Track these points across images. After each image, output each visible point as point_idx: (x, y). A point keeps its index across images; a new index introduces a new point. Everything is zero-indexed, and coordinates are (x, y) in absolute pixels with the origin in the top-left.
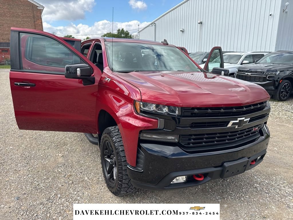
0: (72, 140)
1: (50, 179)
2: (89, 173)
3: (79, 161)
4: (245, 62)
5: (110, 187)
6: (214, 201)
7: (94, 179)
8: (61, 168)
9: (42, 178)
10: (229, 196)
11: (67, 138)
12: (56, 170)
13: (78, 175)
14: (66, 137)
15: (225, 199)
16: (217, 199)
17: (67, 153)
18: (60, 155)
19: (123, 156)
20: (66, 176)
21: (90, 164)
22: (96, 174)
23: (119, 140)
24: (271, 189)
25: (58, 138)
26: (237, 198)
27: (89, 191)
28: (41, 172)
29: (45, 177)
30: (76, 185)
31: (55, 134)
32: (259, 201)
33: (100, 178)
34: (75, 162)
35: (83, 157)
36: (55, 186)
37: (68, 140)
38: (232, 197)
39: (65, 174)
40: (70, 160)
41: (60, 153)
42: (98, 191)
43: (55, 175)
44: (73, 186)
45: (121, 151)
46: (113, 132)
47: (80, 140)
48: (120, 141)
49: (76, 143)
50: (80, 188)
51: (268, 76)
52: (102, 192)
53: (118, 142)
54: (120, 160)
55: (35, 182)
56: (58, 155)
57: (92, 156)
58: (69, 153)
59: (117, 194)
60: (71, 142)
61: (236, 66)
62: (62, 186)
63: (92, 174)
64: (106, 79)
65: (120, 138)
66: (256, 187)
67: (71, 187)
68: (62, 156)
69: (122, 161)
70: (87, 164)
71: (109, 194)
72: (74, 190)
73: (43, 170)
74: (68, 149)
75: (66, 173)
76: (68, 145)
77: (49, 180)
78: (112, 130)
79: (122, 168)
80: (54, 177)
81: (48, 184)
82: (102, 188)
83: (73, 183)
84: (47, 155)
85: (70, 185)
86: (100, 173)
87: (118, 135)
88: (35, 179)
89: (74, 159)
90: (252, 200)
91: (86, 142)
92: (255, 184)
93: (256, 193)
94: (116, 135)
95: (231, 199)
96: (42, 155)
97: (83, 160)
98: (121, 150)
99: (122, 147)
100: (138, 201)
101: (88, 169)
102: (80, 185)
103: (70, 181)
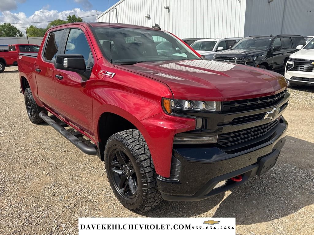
0: (54, 152)
1: (43, 205)
2: (91, 190)
3: (73, 177)
4: (219, 48)
5: (127, 204)
6: (241, 199)
7: (100, 197)
8: (53, 190)
9: (31, 206)
10: (254, 191)
11: (45, 151)
12: (47, 193)
13: (78, 195)
14: (43, 149)
15: (251, 195)
16: (244, 196)
17: (53, 169)
18: (44, 172)
19: (147, 166)
20: (64, 199)
21: (87, 178)
22: (99, 190)
23: (138, 148)
24: (288, 177)
25: (33, 152)
26: (262, 192)
27: (100, 213)
28: (27, 199)
29: (35, 205)
30: (81, 209)
31: (27, 147)
32: (283, 191)
33: (107, 194)
34: (68, 179)
35: (75, 171)
36: (53, 214)
37: (47, 152)
38: (257, 192)
39: (60, 196)
40: (60, 177)
41: (43, 170)
42: (111, 210)
43: (48, 199)
44: (76, 209)
45: (143, 161)
46: (127, 138)
47: (64, 151)
48: (140, 148)
49: (59, 155)
50: (86, 211)
51: (246, 62)
52: (116, 211)
53: (137, 150)
54: (143, 171)
55: (24, 214)
56: (42, 174)
57: (86, 169)
58: (55, 168)
59: (138, 211)
60: (53, 155)
61: (211, 53)
62: (63, 212)
63: (95, 190)
64: (107, 73)
65: (137, 145)
66: (274, 177)
67: (75, 212)
68: (47, 174)
69: (146, 173)
70: (84, 179)
71: (126, 212)
72: (80, 215)
73: (28, 196)
74: (53, 164)
75: (61, 194)
76: (50, 159)
77: (43, 208)
78: (124, 136)
79: (147, 180)
80: (48, 203)
81: (44, 213)
82: (114, 207)
83: (75, 206)
84: (27, 175)
85: (73, 209)
86: (104, 188)
87: (134, 141)
88: (23, 210)
89: (65, 176)
90: (276, 191)
91: (71, 152)
92: (272, 174)
93: (277, 183)
94: (132, 142)
95: (256, 194)
96: (20, 177)
97: (77, 175)
98: (142, 159)
99: (143, 155)
100: (163, 214)
101: (87, 185)
102: (85, 207)
103: (71, 205)
